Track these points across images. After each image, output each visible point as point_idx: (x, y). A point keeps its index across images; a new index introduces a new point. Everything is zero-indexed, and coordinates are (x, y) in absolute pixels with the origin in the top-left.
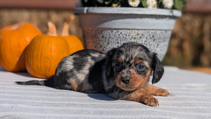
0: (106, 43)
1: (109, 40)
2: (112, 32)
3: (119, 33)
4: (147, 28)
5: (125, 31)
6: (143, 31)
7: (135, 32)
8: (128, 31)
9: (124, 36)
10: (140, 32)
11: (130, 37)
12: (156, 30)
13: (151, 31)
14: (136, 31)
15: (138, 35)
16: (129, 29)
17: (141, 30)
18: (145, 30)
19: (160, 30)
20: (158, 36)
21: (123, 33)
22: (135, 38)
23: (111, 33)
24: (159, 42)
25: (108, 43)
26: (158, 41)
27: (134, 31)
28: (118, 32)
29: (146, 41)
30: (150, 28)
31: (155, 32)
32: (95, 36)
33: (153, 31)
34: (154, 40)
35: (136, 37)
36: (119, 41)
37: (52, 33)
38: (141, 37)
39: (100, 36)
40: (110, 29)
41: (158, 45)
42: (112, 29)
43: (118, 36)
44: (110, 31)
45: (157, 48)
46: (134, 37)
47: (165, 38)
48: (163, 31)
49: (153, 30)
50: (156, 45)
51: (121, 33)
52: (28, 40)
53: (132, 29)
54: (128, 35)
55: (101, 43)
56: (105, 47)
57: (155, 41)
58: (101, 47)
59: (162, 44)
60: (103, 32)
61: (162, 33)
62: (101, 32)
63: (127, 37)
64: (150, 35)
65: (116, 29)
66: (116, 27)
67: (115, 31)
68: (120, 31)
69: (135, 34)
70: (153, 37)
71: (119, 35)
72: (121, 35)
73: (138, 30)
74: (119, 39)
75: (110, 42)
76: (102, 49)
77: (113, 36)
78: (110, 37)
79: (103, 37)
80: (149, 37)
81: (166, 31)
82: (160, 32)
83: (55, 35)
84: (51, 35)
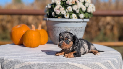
0: (56, 33)
4: (72, 27)
8: (65, 28)
10: (70, 28)
14: (68, 28)
16: (65, 27)
17: (70, 27)
25: (57, 33)
32: (52, 30)
34: (76, 31)
37: (33, 29)
38: (70, 30)
39: (54, 30)
40: (57, 27)
41: (78, 33)
42: (58, 27)
44: (57, 28)
49: (75, 27)
51: (62, 29)
52: (24, 32)
53: (67, 27)
55: (54, 33)
59: (80, 33)
66: (60, 26)
67: (59, 28)
68: (62, 28)
70: (76, 30)
73: (69, 27)
76: (55, 35)
77: (59, 30)
78: (58, 30)
79: (55, 30)
80: (74, 30)
81: (81, 27)
82: (78, 28)
83: (34, 30)
84: (33, 30)
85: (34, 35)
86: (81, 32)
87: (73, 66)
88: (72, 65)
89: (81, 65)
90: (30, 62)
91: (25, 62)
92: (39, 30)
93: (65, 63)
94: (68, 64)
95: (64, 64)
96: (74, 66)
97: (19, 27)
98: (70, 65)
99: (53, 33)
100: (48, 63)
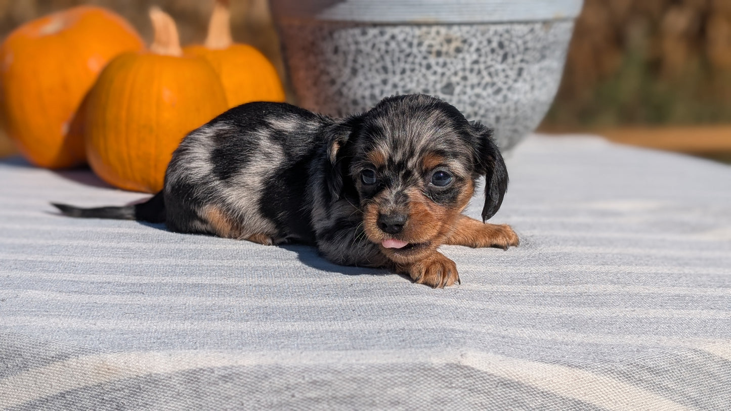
0: (347, 71)
1: (355, 61)
2: (364, 33)
3: (387, 37)
4: (478, 18)
5: (407, 29)
6: (465, 29)
7: (438, 33)
8: (417, 32)
9: (404, 46)
10: (455, 32)
11: (424, 48)
12: (511, 22)
13: (493, 28)
14: (443, 30)
15: (449, 41)
16: (418, 25)
17: (460, 24)
18: (471, 24)
19: (526, 22)
20: (520, 42)
21: (400, 37)
22: (439, 54)
23: (361, 39)
24: (522, 61)
25: (354, 72)
26: (518, 58)
27: (434, 29)
28: (382, 34)
29: (476, 62)
30: (487, 18)
31: (507, 31)
32: (312, 48)
33: (500, 28)
34: (505, 57)
35: (444, 49)
36: (389, 65)
37: (166, 44)
38: (458, 50)
39: (328, 47)
40: (356, 24)
41: (520, 72)
42: (363, 26)
43: (383, 47)
44: (357, 31)
45: (516, 81)
46: (436, 48)
47: (544, 48)
48: (538, 27)
49: (501, 23)
50: (512, 74)
51: (393, 37)
53: (429, 25)
54: (415, 42)
55: (333, 70)
56: (344, 84)
57: (510, 60)
58: (333, 82)
59: (535, 68)
60: (336, 35)
61: (532, 31)
62: (331, 34)
63: (415, 50)
64: (489, 42)
65: (375, 25)
66: (378, 18)
67: (372, 32)
68: (390, 31)
69: (439, 39)
70: (501, 45)
71: (387, 44)
72: (393, 45)
73: (450, 25)
74: (388, 59)
75: (358, 66)
76: (335, 88)
77: (367, 48)
78: (359, 52)
79: (336, 51)
80: (485, 49)
81: (546, 23)
82: (524, 29)
83: (174, 50)
84: (161, 51)
85: (168, 95)
86: (546, 63)
87: (514, 394)
88: (506, 384)
89: (588, 375)
90: (112, 359)
91: (63, 357)
92: (216, 52)
93: (437, 360)
94: (469, 372)
95: (426, 370)
96: (517, 385)
97: (60, 34)
98: (484, 377)
99: (324, 72)
100: (279, 371)
